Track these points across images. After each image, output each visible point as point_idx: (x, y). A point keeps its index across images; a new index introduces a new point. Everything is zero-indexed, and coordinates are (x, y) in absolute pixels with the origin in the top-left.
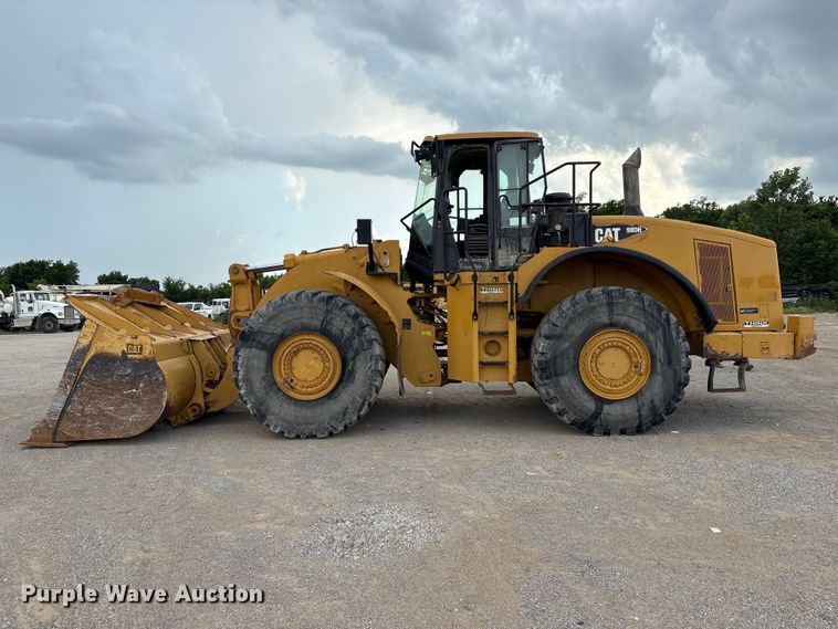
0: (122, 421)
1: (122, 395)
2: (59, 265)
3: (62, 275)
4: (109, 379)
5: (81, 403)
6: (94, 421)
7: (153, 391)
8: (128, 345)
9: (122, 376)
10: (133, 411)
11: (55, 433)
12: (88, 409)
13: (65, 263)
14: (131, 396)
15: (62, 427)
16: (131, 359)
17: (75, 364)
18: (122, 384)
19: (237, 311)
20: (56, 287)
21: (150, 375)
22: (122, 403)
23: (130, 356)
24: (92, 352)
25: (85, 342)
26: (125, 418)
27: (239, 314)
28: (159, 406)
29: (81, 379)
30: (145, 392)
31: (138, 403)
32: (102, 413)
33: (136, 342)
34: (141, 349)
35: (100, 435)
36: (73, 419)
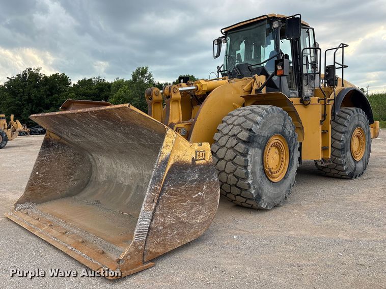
0: (192, 225)
1: (192, 200)
4: (183, 187)
6: (173, 230)
7: (212, 191)
8: (196, 152)
9: (192, 182)
10: (200, 212)
11: (144, 254)
12: (169, 220)
14: (197, 200)
15: (148, 246)
16: (198, 165)
17: (159, 176)
18: (191, 189)
21: (209, 177)
22: (192, 207)
23: (197, 162)
24: (171, 163)
25: (167, 152)
26: (194, 221)
28: (215, 204)
29: (162, 190)
30: (207, 193)
31: (202, 204)
32: (179, 221)
34: (205, 155)
35: (178, 243)
36: (157, 233)
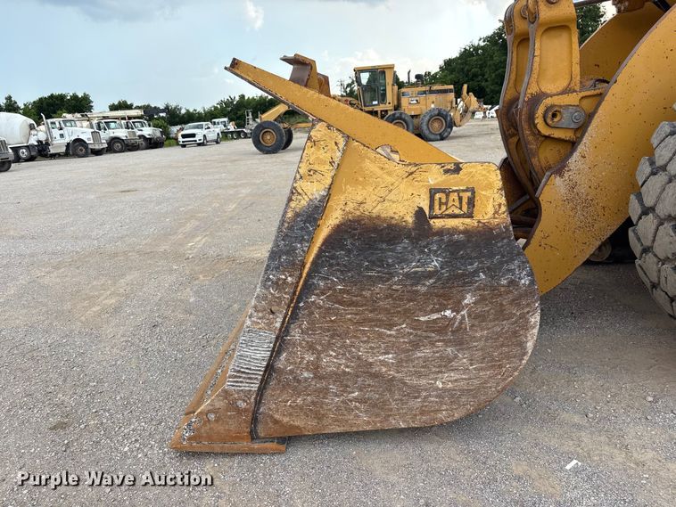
0: (416, 389)
1: (416, 325)
2: (75, 97)
3: (80, 105)
4: (380, 287)
5: (311, 347)
6: (345, 388)
7: (501, 314)
8: (432, 193)
9: (417, 278)
10: (446, 363)
11: (255, 420)
12: (330, 361)
13: (80, 95)
14: (441, 328)
15: (268, 407)
16: (441, 232)
17: (291, 251)
18: (413, 296)
19: (546, 95)
20: (79, 115)
21: (493, 272)
22: (416, 346)
23: (437, 224)
24: (332, 219)
25: (313, 190)
26: (423, 382)
27: (549, 101)
28: (516, 350)
29: (308, 288)
30: (478, 317)
31: (460, 343)
32: (365, 369)
33: (454, 182)
34: (471, 202)
35: (363, 420)
36: (296, 386)
